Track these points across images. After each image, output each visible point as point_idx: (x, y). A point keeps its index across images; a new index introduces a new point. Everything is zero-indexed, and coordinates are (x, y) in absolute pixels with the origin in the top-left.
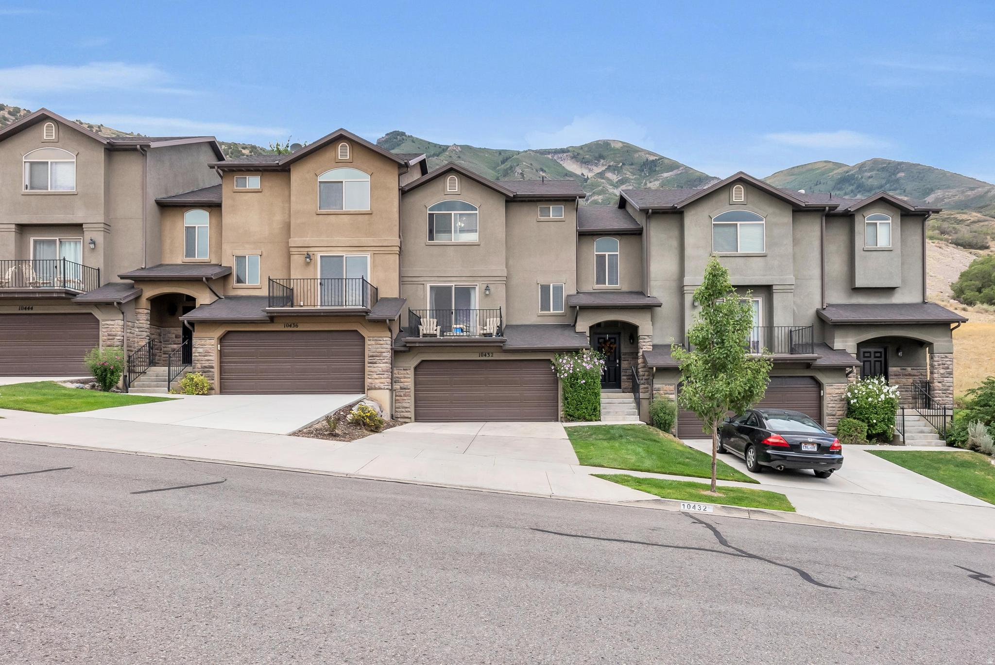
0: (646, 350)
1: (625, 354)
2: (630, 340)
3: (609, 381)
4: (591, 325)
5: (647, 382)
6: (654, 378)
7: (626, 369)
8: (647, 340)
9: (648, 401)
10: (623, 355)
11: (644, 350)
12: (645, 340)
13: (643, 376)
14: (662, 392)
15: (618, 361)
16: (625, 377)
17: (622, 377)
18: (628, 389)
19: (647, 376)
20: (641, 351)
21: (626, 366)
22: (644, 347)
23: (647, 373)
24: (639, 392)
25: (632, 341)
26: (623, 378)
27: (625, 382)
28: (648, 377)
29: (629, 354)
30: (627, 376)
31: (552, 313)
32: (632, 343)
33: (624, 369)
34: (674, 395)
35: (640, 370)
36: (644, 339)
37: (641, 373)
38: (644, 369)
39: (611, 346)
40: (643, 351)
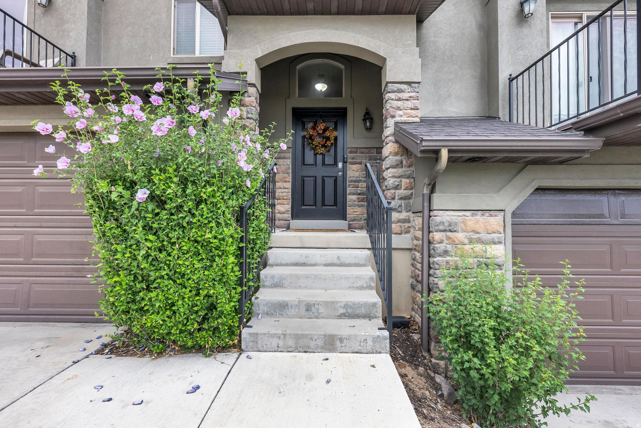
0: (404, 119)
1: (355, 150)
2: (364, 120)
3: (323, 204)
4: (260, 54)
5: (406, 206)
6: (432, 191)
7: (355, 182)
8: (405, 95)
9: (407, 255)
10: (350, 152)
11: (398, 119)
12: (401, 95)
13: (397, 187)
14: (460, 236)
15: (340, 165)
16: (354, 197)
17: (349, 197)
18: (360, 220)
19: (404, 189)
20: (390, 123)
21: (357, 174)
22: (401, 113)
23: (405, 182)
24: (389, 233)
25: (368, 124)
26: (351, 198)
27: (354, 206)
28: (408, 192)
29: (363, 150)
30: (359, 194)
31: (197, 58)
32: (369, 129)
33: (351, 181)
34: (501, 247)
35: (387, 174)
36: (400, 91)
37: (391, 182)
38: (399, 171)
39: (327, 134)
40: (396, 123)
